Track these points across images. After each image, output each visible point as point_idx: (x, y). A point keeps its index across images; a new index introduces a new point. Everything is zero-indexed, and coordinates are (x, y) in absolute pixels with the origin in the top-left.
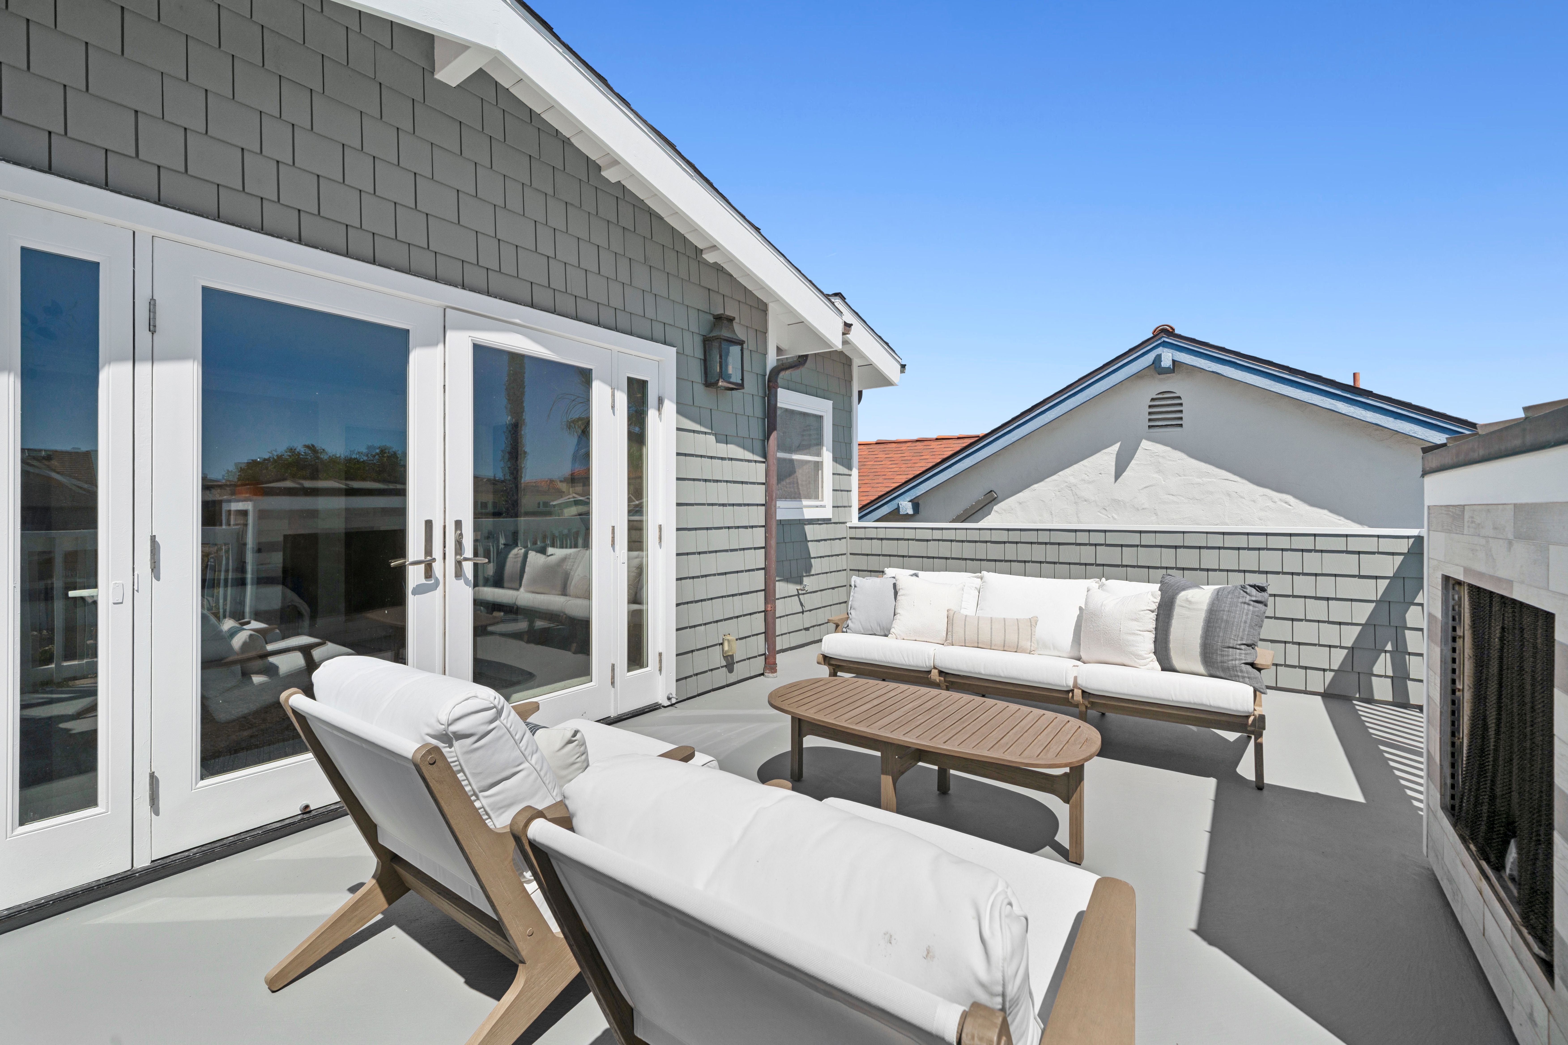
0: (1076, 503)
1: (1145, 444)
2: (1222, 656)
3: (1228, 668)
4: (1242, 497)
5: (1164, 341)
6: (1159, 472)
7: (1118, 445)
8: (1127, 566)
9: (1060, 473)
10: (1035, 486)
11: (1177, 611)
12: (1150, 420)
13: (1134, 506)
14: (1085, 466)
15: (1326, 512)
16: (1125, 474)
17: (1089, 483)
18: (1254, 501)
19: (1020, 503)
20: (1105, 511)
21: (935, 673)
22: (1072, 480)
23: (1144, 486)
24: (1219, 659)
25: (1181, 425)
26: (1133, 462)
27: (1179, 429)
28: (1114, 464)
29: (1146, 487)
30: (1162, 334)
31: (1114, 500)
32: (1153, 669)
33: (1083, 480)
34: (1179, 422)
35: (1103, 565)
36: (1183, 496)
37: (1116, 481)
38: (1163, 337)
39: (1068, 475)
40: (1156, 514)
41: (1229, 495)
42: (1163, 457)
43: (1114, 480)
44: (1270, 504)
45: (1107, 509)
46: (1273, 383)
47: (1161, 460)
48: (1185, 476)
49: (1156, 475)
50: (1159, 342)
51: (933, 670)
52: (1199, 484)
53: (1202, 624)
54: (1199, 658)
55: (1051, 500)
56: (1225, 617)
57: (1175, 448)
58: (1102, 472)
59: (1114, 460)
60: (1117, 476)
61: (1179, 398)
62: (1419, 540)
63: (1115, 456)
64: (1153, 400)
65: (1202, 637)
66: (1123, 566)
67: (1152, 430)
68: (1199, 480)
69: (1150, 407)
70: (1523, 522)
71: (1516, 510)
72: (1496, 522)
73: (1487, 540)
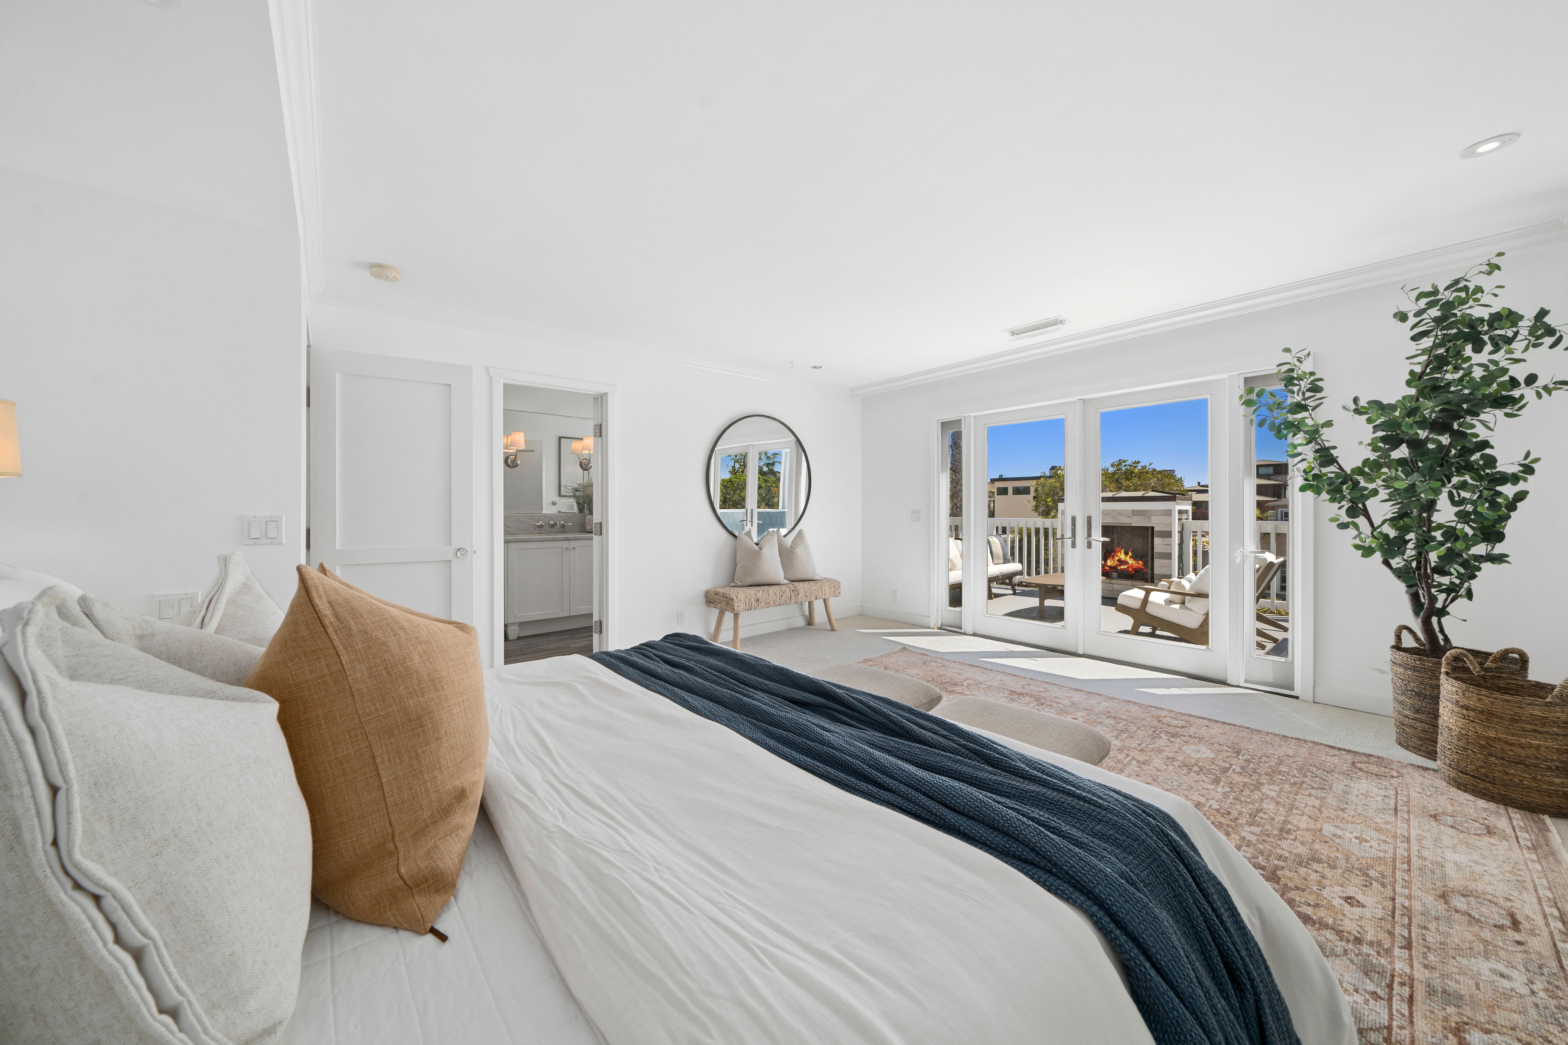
70: (1135, 513)
71: (1133, 511)
72: (1120, 513)
73: (1114, 516)
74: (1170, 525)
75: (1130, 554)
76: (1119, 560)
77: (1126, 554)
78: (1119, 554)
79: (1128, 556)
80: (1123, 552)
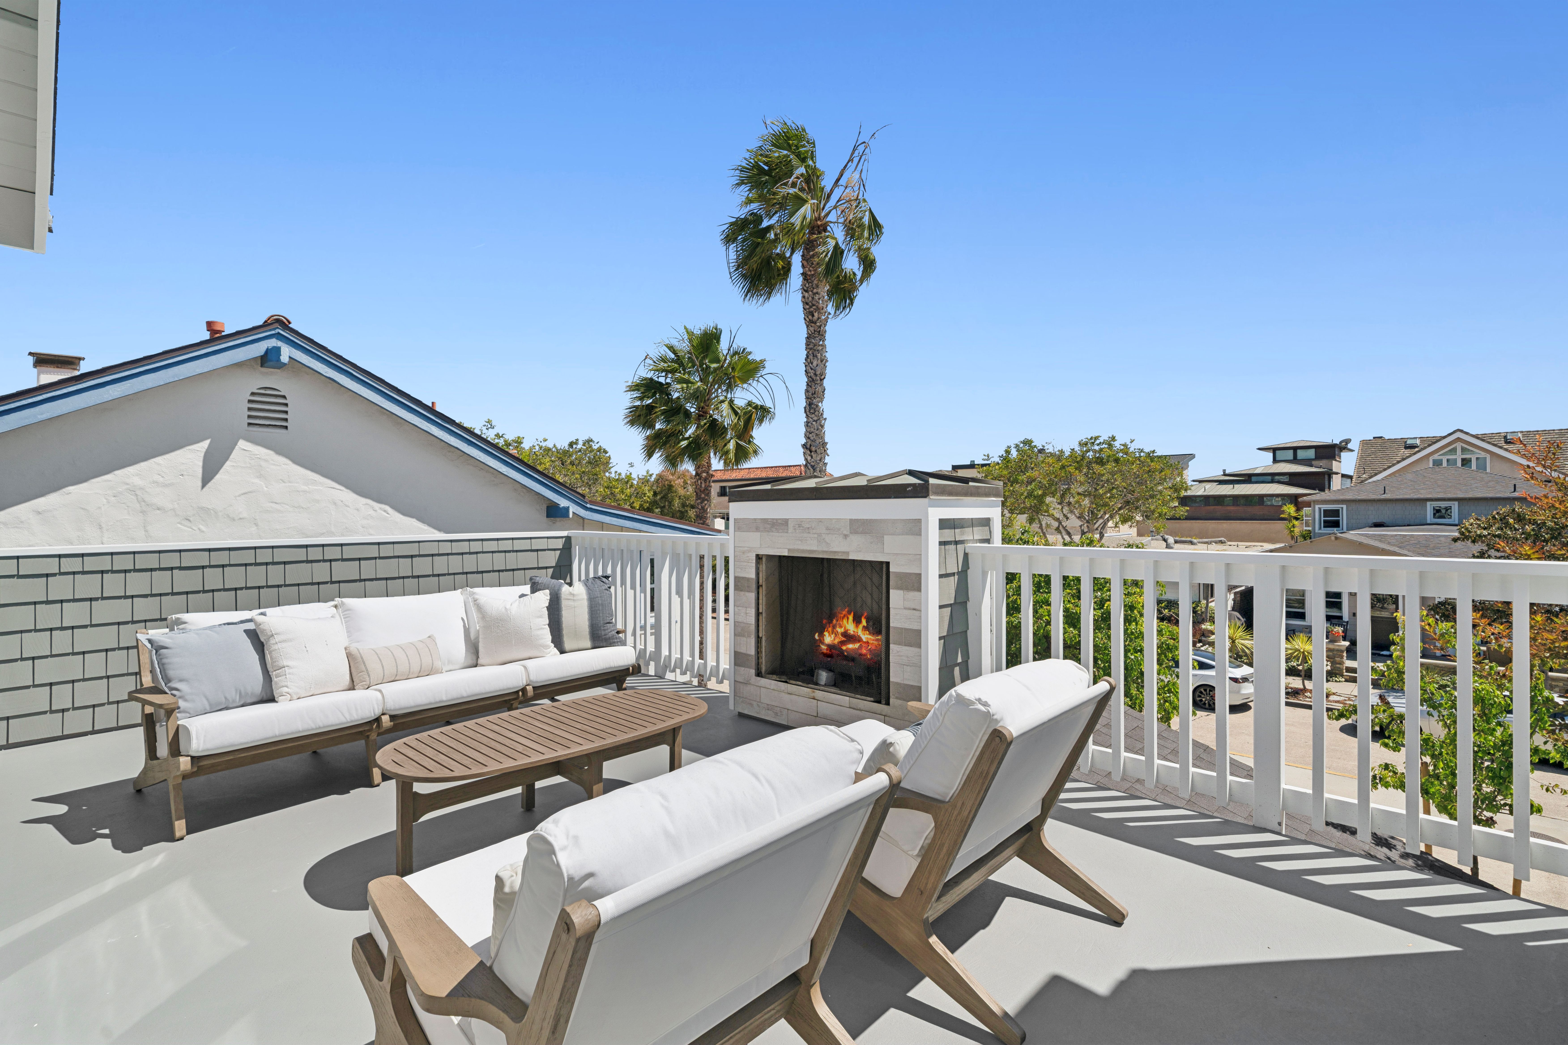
0: (143, 512)
1: (242, 444)
2: (604, 630)
3: (609, 638)
4: (347, 506)
5: (279, 333)
6: (260, 476)
7: (208, 442)
8: (365, 580)
9: (117, 472)
10: (71, 488)
11: (564, 603)
12: (249, 417)
13: (228, 516)
14: (159, 464)
15: (414, 520)
16: (218, 477)
17: (165, 486)
18: (358, 510)
19: (39, 513)
20: (188, 522)
21: (385, 719)
22: (137, 481)
23: (242, 492)
24: (603, 633)
25: (286, 427)
26: (228, 463)
27: (283, 431)
28: (201, 464)
29: (244, 494)
30: (277, 325)
31: (202, 508)
32: (555, 654)
33: (154, 482)
34: (284, 424)
35: (339, 582)
36: (288, 505)
37: (203, 486)
38: (278, 328)
39: (132, 474)
40: (256, 525)
41: (335, 504)
42: (266, 461)
43: (200, 484)
44: (371, 512)
45: (191, 519)
46: (384, 400)
47: (263, 463)
48: (290, 482)
49: (257, 481)
50: (273, 332)
51: (383, 717)
52: (304, 491)
53: (587, 610)
54: (588, 637)
55: (100, 508)
56: (600, 602)
57: (279, 452)
58: (185, 473)
59: (202, 459)
60: (206, 479)
61: (284, 397)
62: (568, 539)
63: (202, 455)
64: (253, 394)
65: (589, 620)
66: (361, 580)
67: (252, 428)
68: (305, 488)
69: (250, 401)
70: (859, 527)
71: (852, 522)
72: (830, 526)
73: (820, 535)
74: (919, 557)
75: (864, 622)
76: (845, 634)
77: (857, 621)
78: (845, 621)
79: (861, 626)
80: (851, 618)
